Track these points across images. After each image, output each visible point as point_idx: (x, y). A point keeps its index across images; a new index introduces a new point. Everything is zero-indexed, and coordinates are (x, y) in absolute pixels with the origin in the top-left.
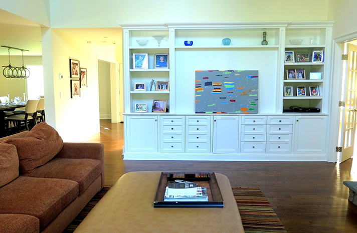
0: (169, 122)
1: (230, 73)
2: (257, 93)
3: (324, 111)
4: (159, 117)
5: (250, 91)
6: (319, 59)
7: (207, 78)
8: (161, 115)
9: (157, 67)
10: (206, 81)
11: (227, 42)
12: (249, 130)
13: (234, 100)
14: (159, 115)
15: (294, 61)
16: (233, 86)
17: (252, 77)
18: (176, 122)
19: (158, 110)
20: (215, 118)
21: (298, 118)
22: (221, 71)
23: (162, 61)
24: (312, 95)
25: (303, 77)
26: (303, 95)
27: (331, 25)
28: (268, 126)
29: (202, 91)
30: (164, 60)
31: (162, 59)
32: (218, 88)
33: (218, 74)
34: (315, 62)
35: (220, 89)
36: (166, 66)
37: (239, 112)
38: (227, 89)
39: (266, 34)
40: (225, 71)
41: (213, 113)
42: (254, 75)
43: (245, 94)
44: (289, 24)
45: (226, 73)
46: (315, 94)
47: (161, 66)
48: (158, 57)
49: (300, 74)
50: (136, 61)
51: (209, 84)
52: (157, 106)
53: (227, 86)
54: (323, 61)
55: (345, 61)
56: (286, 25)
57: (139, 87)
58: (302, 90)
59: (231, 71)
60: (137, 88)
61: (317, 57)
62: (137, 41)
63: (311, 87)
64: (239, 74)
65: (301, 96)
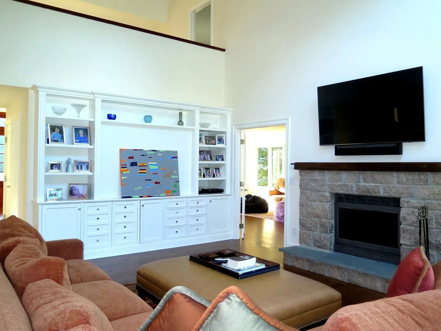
0: (93, 211)
1: (154, 152)
2: (177, 174)
3: (227, 191)
4: (82, 204)
5: (172, 172)
6: (222, 142)
7: (132, 158)
8: (85, 203)
9: (76, 142)
10: (132, 161)
11: (148, 119)
12: (173, 214)
13: (158, 182)
14: (83, 202)
15: (204, 142)
16: (156, 167)
17: (173, 158)
18: (103, 210)
19: (76, 197)
20: (143, 203)
21: (210, 198)
22: (145, 151)
23: (82, 136)
24: (217, 176)
25: (211, 159)
26: (209, 176)
27: (229, 112)
28: (188, 208)
29: (128, 172)
30: (84, 134)
31: (81, 133)
32: (143, 169)
33: (143, 153)
34: (219, 145)
35: (145, 170)
36: (86, 142)
37: (164, 194)
38: (152, 170)
39: (182, 115)
40: (149, 151)
41: (140, 197)
42: (174, 156)
43: (167, 175)
44: (202, 108)
45: (150, 153)
46: (218, 175)
47: (80, 142)
48: (77, 130)
49: (209, 156)
50: (51, 133)
51: (134, 164)
52: (74, 192)
53: (151, 167)
54: (226, 145)
55: (242, 145)
56: (200, 108)
57: (54, 167)
58: (208, 171)
59: (154, 151)
60: (52, 169)
61: (221, 140)
62: (53, 108)
63: (215, 168)
64: (161, 155)
65: (207, 177)
